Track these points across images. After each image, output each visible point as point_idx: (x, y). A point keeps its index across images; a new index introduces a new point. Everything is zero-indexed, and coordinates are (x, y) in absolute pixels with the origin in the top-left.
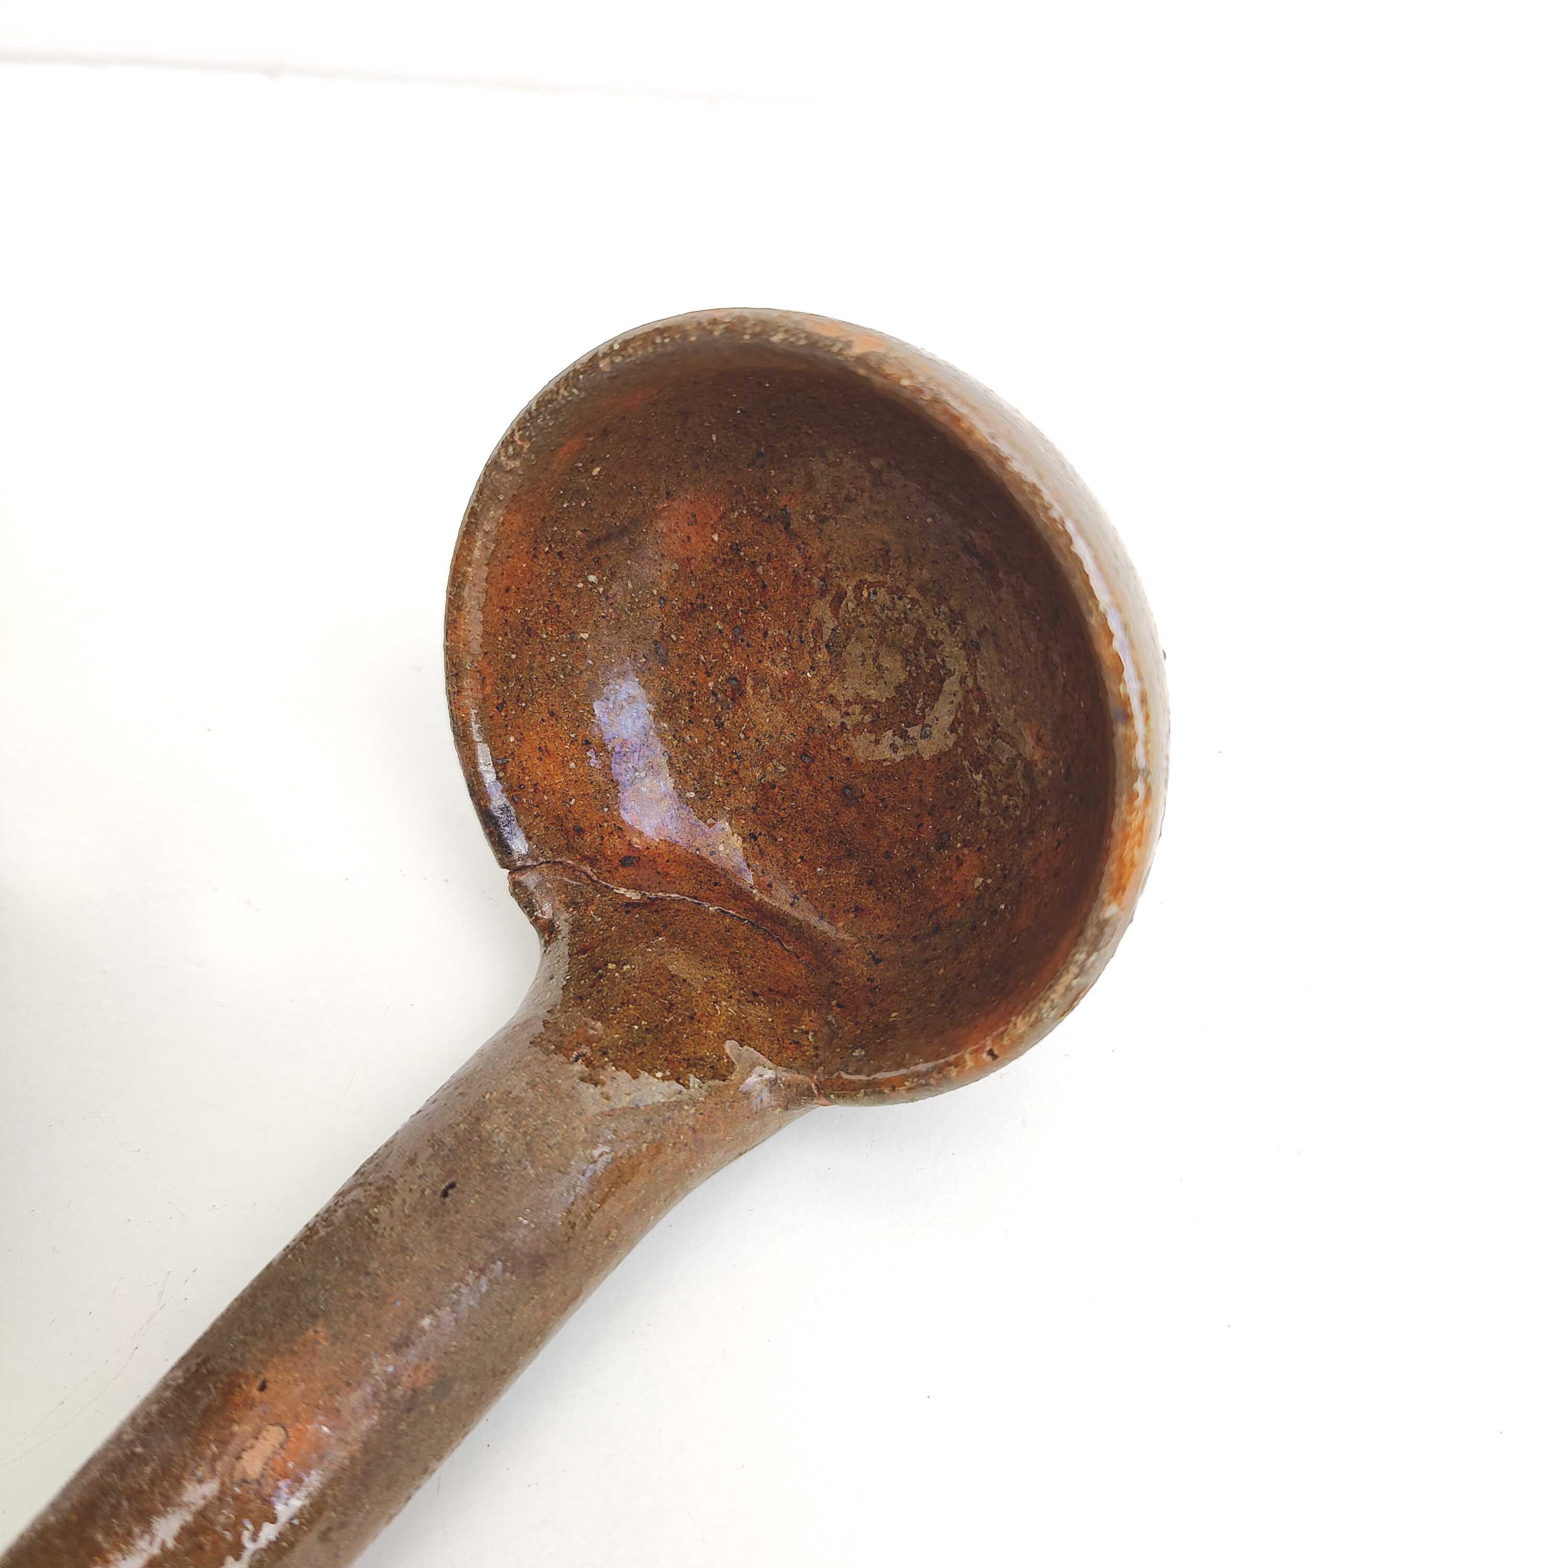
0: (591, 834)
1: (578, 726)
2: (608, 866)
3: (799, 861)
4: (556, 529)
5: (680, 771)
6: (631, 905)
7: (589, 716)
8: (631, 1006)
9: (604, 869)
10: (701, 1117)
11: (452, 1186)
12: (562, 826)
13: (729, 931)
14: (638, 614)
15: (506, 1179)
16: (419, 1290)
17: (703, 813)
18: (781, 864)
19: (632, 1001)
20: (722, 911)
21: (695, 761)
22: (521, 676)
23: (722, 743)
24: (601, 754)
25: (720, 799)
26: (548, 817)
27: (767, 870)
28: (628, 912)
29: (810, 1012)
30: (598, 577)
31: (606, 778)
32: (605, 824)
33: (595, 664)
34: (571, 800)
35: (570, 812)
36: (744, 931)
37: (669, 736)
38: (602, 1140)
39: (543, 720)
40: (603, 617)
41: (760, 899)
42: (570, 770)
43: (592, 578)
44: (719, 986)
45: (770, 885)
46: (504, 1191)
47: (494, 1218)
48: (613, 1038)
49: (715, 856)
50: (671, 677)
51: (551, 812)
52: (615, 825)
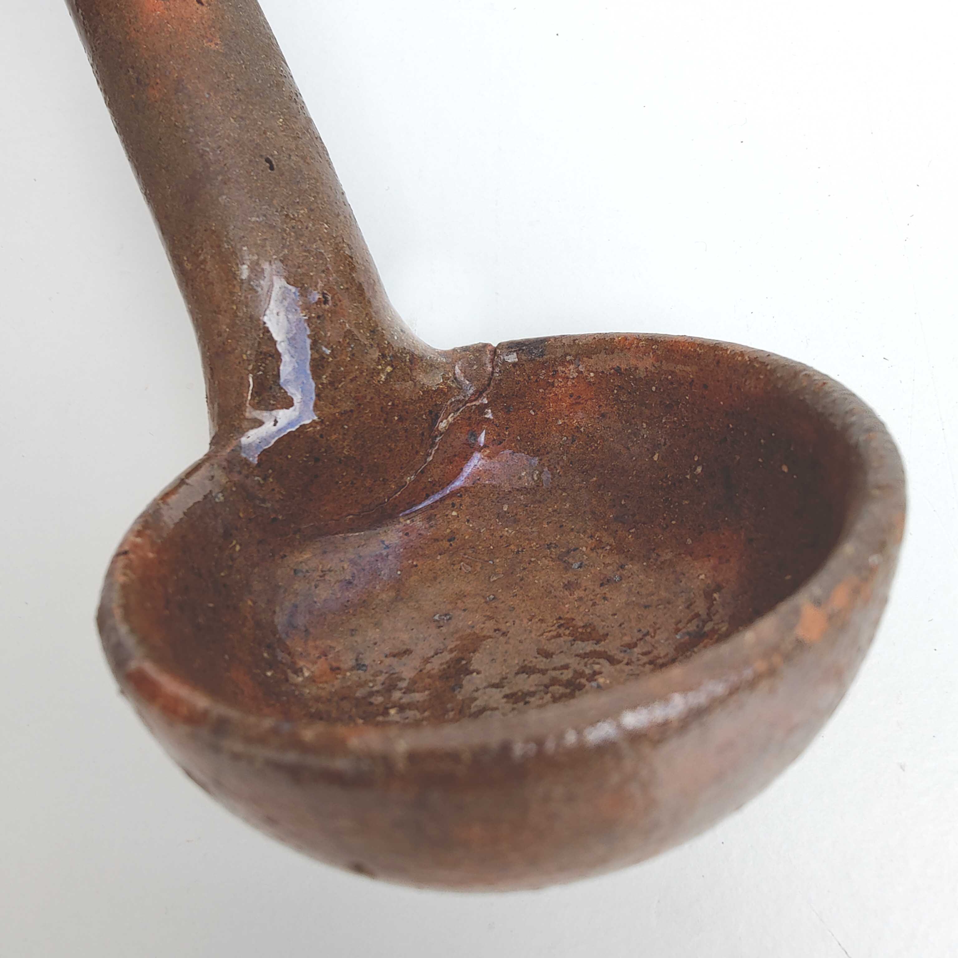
0: (504, 419)
1: (588, 436)
2: (474, 419)
3: (415, 563)
4: (745, 434)
5: (527, 506)
6: (434, 418)
7: (593, 448)
8: (349, 359)
9: (473, 415)
10: (237, 361)
11: (272, 168)
12: (516, 396)
13: (383, 480)
14: (661, 506)
15: (257, 200)
16: (210, 111)
17: (488, 511)
18: (419, 550)
19: (352, 362)
20: (403, 486)
21: (530, 519)
22: (638, 393)
23: (535, 544)
24: (561, 449)
25: (492, 528)
26: (526, 387)
27: (420, 538)
28: (431, 412)
29: (283, 495)
30: (699, 474)
31: (543, 446)
32: (507, 433)
33: (632, 462)
34: (534, 411)
35: (525, 408)
36: (379, 494)
37: (557, 506)
38: (253, 276)
39: (600, 406)
40: (667, 475)
41: (399, 522)
42: (557, 419)
43: (699, 469)
44: (335, 434)
45: (407, 534)
46: (249, 195)
47: (233, 180)
48: (329, 331)
49: (451, 506)
50: (602, 521)
51: (529, 391)
52: (505, 440)
